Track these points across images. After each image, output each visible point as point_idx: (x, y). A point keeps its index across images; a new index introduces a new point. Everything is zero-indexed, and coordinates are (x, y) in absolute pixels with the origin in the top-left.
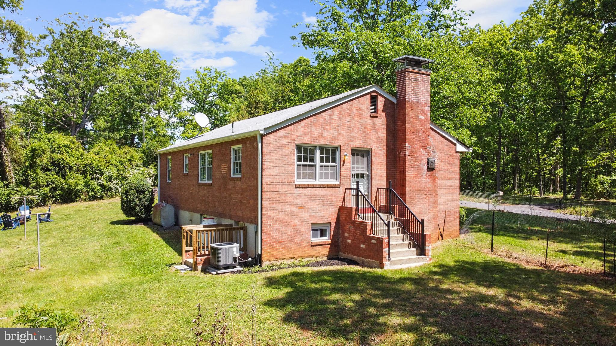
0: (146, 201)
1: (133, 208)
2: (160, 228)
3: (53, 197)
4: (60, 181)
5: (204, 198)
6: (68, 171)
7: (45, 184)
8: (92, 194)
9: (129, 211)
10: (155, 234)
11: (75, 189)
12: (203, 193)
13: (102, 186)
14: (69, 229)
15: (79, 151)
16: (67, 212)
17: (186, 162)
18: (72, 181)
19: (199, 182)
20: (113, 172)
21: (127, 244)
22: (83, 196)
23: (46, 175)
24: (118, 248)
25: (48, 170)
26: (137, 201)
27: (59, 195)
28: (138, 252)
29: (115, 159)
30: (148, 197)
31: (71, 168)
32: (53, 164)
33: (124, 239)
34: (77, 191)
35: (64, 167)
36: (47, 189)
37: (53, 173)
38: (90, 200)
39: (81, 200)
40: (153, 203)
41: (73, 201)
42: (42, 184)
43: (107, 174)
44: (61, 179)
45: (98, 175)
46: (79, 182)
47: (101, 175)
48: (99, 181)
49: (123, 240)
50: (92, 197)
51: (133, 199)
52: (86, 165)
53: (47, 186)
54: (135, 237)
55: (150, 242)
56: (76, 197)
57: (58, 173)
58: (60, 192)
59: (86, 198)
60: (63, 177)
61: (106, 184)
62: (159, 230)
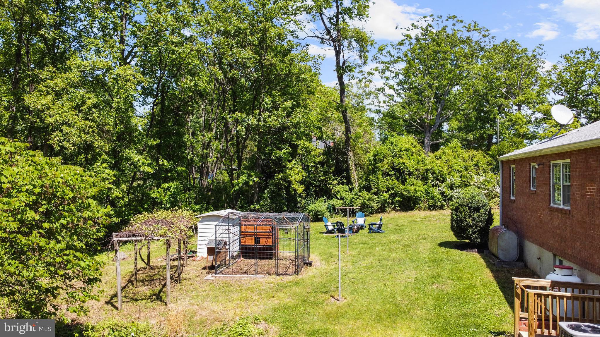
0: (481, 221)
1: (464, 230)
2: (497, 261)
3: (393, 203)
4: (400, 187)
5: (558, 231)
6: (407, 177)
7: (385, 189)
8: (431, 202)
9: (460, 233)
10: (488, 271)
11: (414, 196)
12: (557, 222)
13: (442, 194)
14: (392, 246)
15: (419, 155)
16: (402, 222)
17: (533, 174)
18: (412, 188)
19: (552, 205)
20: (456, 179)
21: (448, 281)
22: (422, 205)
23: (387, 180)
24: (435, 286)
25: (389, 175)
26: (470, 221)
27: (399, 201)
28: (458, 298)
29: (459, 164)
30: (484, 217)
31: (410, 174)
32: (393, 168)
33: (446, 271)
34: (415, 199)
35: (404, 172)
36: (387, 195)
37: (393, 178)
38: (429, 209)
39: (420, 209)
40: (491, 225)
41: (412, 209)
42: (383, 189)
43: (448, 181)
44: (401, 185)
45: (438, 182)
46: (418, 188)
47: (442, 182)
48: (440, 188)
49: (445, 274)
50: (432, 206)
51: (465, 218)
52: (427, 170)
53: (386, 192)
54: (461, 270)
55: (478, 284)
56: (415, 205)
57: (397, 179)
58: (399, 199)
59: (425, 207)
60: (403, 183)
61: (447, 192)
62: (494, 264)
